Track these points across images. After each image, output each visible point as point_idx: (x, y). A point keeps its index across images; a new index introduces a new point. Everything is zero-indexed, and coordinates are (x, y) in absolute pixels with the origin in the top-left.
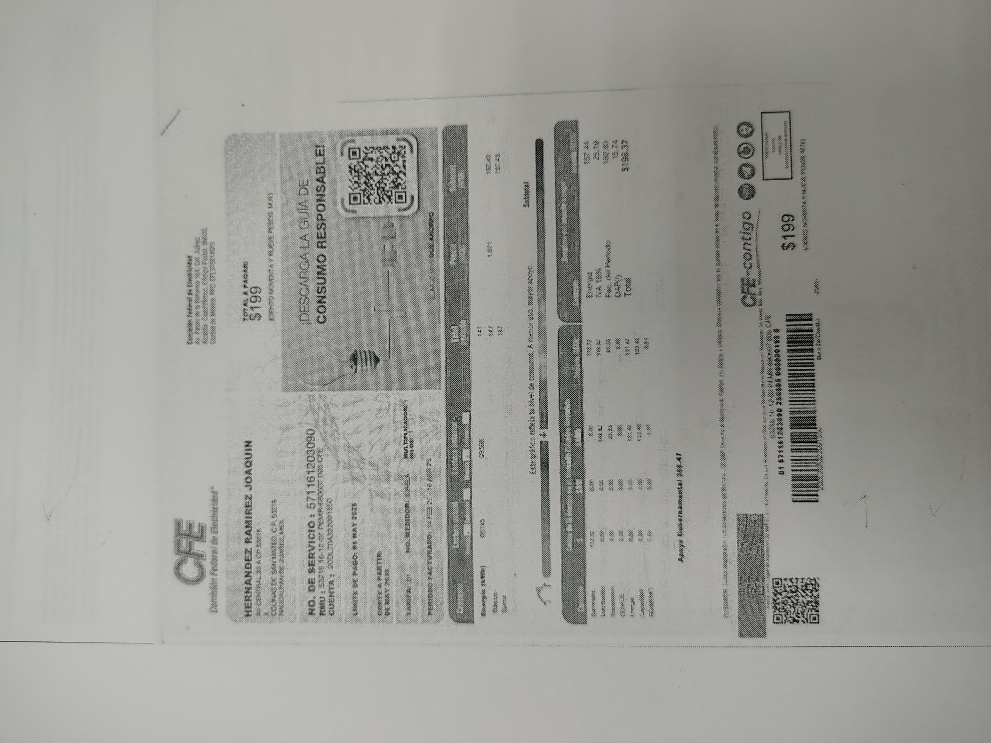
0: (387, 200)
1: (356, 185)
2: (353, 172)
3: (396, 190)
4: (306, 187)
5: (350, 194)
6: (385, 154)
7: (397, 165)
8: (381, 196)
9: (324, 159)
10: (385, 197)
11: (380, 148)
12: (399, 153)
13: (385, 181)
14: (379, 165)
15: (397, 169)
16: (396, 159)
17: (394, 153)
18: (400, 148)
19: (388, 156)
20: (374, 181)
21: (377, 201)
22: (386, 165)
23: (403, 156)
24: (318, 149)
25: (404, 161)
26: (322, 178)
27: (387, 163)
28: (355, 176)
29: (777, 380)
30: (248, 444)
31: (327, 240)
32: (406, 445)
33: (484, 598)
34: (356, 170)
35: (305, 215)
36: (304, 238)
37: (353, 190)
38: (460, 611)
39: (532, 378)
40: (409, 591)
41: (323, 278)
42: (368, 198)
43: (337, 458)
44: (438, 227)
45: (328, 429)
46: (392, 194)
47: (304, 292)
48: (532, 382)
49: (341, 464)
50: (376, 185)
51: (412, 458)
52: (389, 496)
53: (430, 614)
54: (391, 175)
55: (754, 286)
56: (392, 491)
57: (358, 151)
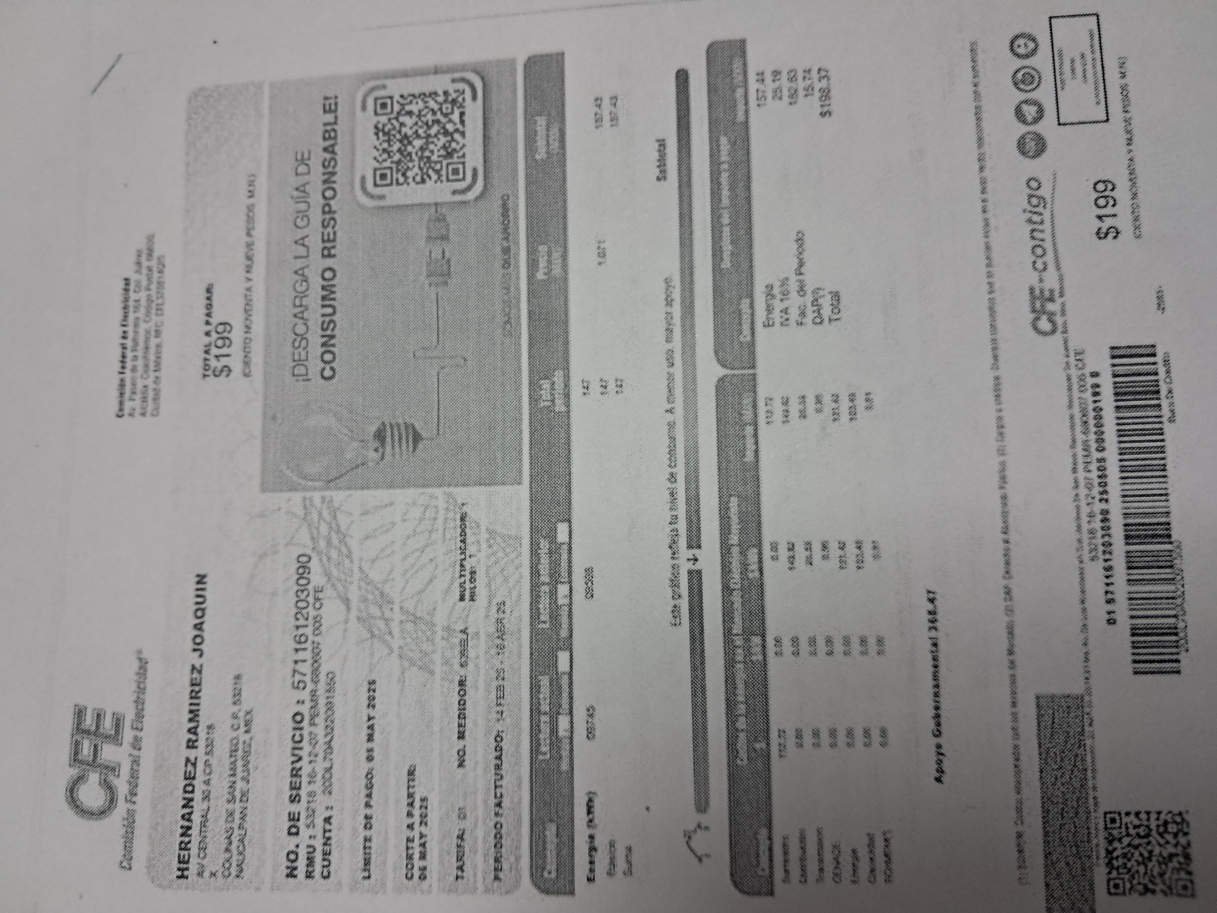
0: (434, 177)
1: (385, 156)
2: (381, 134)
3: (450, 161)
4: (307, 162)
5: (375, 170)
6: (432, 104)
7: (450, 121)
8: (425, 170)
9: (336, 117)
10: (431, 172)
11: (424, 94)
12: (454, 101)
13: (431, 147)
14: (422, 122)
15: (450, 127)
16: (449, 111)
17: (446, 101)
18: (457, 94)
19: (436, 107)
20: (414, 147)
21: (418, 179)
22: (433, 121)
23: (461, 106)
24: (327, 102)
25: (462, 114)
26: (333, 146)
27: (434, 118)
28: (384, 141)
29: (1099, 460)
30: (201, 579)
31: (338, 244)
32: (463, 579)
33: (593, 849)
34: (386, 129)
35: (303, 206)
36: (301, 242)
37: (381, 163)
38: (550, 873)
39: (673, 464)
40: (461, 837)
41: (330, 306)
42: (404, 175)
43: (346, 601)
44: (516, 218)
45: (334, 554)
46: (442, 166)
47: (300, 329)
48: (673, 470)
49: (354, 613)
50: (416, 153)
51: (472, 599)
52: (432, 667)
53: (496, 878)
54: (441, 136)
55: (1051, 300)
56: (437, 658)
57: (389, 101)
